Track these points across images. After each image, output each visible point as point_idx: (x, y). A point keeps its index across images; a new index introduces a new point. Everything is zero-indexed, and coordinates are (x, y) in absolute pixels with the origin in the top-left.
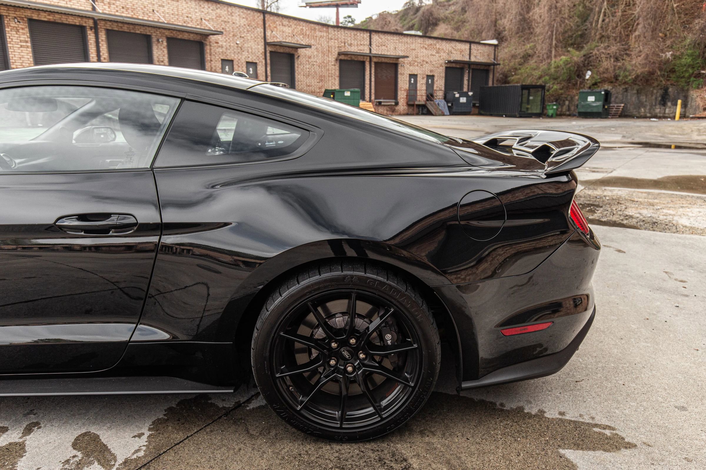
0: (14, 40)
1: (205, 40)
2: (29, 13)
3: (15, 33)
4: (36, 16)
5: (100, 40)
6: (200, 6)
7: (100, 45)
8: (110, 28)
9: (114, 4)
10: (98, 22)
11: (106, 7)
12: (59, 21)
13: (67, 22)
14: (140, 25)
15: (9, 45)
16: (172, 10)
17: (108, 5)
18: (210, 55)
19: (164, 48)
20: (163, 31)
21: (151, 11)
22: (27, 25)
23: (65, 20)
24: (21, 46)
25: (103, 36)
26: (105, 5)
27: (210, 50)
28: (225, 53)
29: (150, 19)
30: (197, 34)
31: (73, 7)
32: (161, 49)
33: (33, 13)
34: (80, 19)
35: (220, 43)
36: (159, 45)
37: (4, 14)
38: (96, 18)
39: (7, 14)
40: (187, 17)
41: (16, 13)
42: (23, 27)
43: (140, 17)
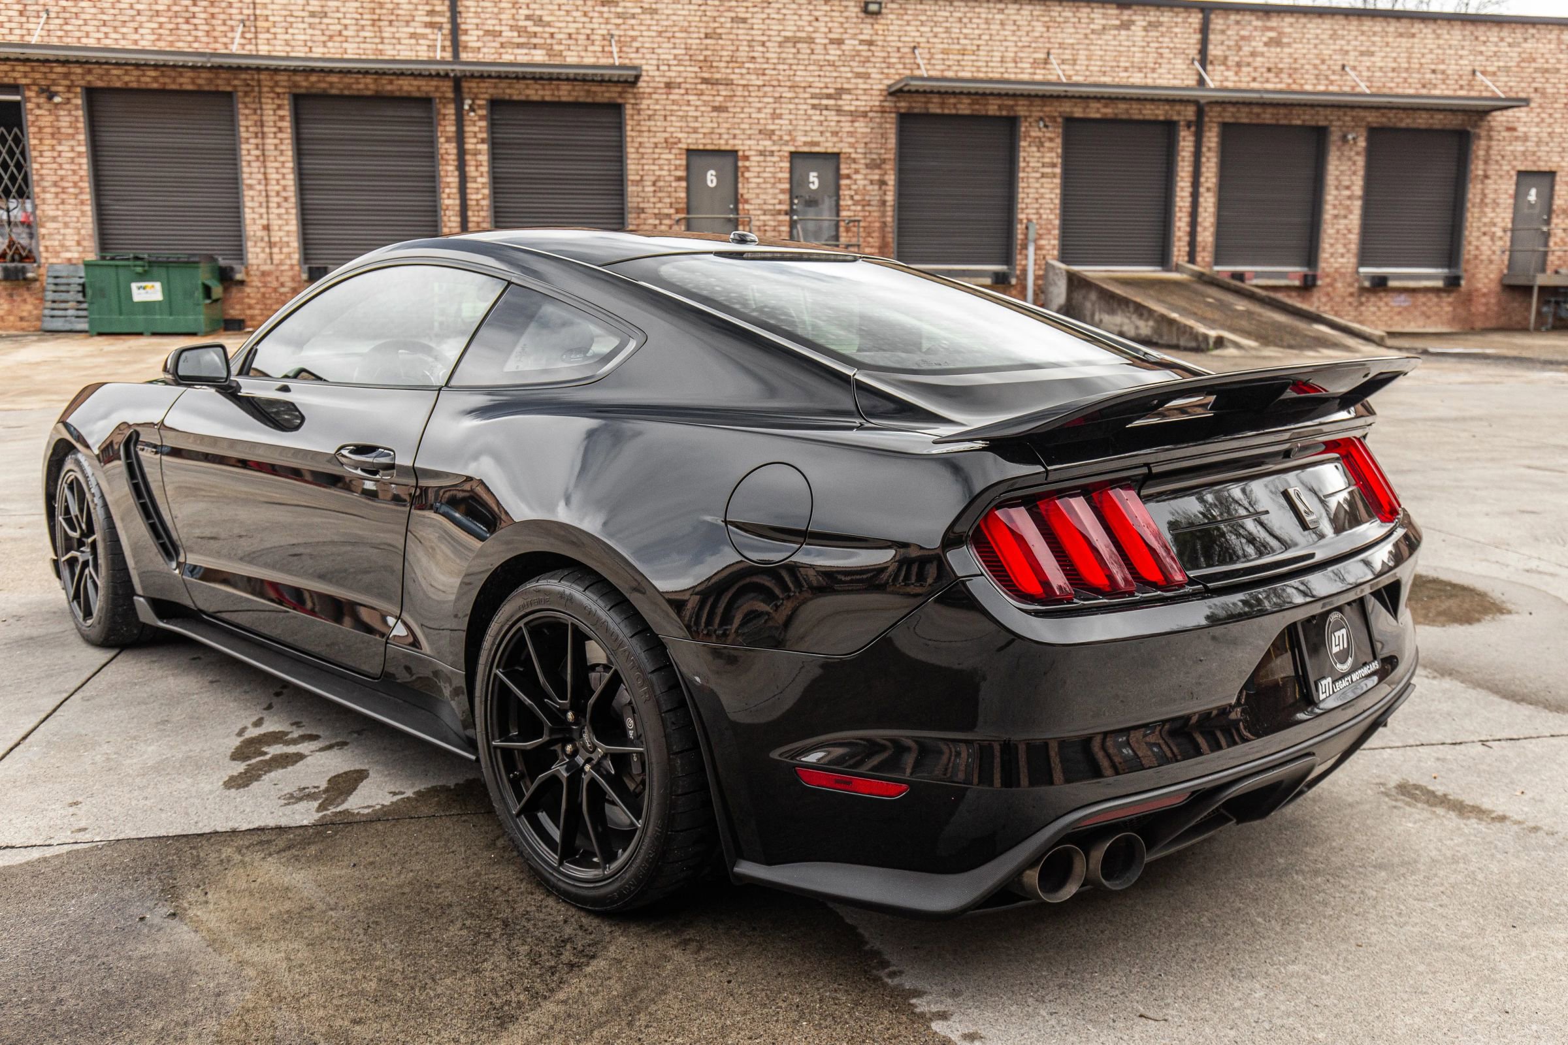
0: (1031, 164)
1: (1476, 126)
2: (1067, 108)
3: (1034, 149)
4: (1080, 110)
5: (1204, 149)
6: (1477, 38)
7: (1204, 159)
8: (1231, 120)
9: (1249, 64)
10: (1207, 109)
11: (1230, 74)
12: (1124, 117)
13: (1141, 117)
14: (1305, 105)
15: (1021, 175)
16: (1395, 59)
17: (1234, 69)
18: (1486, 162)
19: (1358, 154)
20: (1362, 113)
21: (1338, 68)
22: (1060, 130)
23: (1136, 111)
24: (1043, 175)
25: (1212, 139)
26: (1228, 68)
27: (1489, 148)
28: (1534, 153)
29: (1332, 88)
30: (1453, 111)
31: (1159, 82)
32: (1350, 159)
33: (1075, 105)
34: (1167, 107)
35: (1522, 129)
36: (1346, 148)
37: (1022, 113)
38: (1203, 101)
39: (1027, 114)
40: (1434, 71)
41: (1046, 109)
42: (1052, 135)
43: (1308, 88)
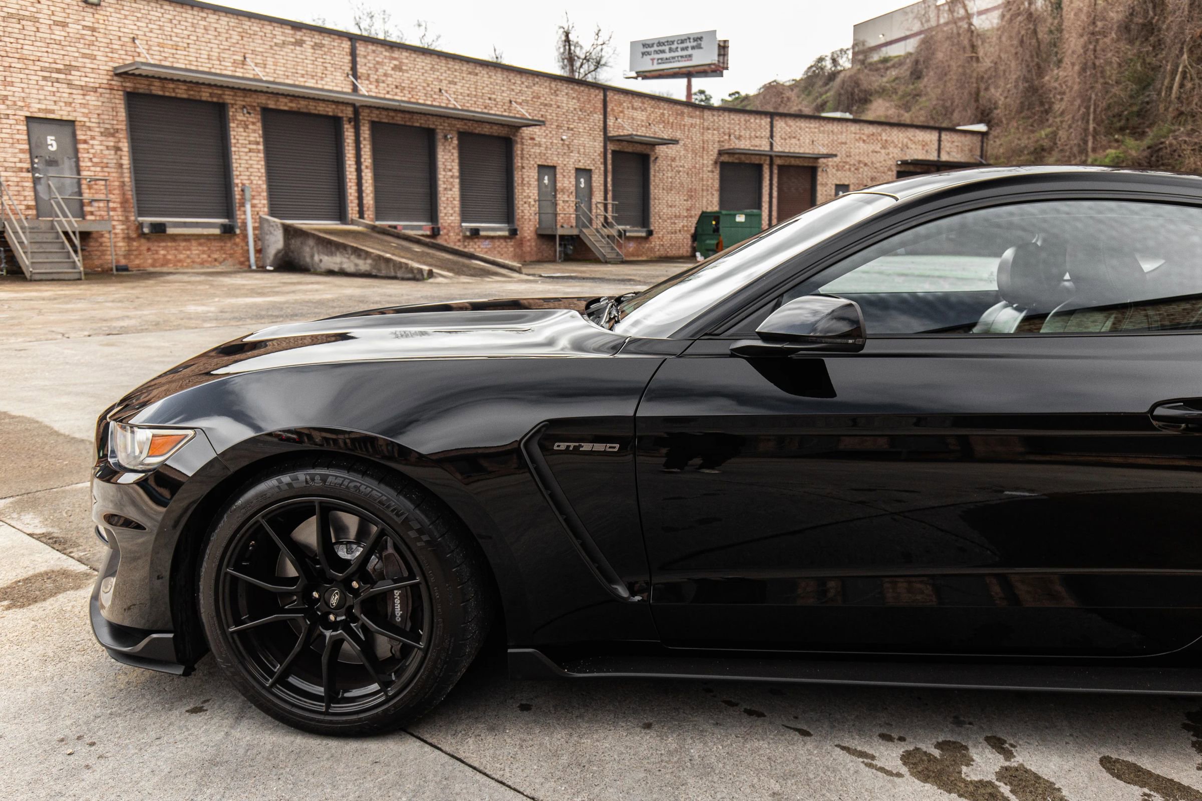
0: (240, 141)
1: (515, 135)
2: (263, 100)
3: (242, 130)
4: (273, 103)
5: (362, 139)
6: (510, 81)
7: (362, 146)
8: (376, 120)
9: (383, 82)
10: (360, 110)
11: (372, 87)
12: (305, 110)
13: (316, 112)
14: (421, 113)
15: (233, 149)
16: (468, 89)
17: (375, 84)
18: (522, 158)
19: (454, 148)
20: (454, 122)
21: (437, 90)
22: (259, 117)
23: (313, 108)
24: (250, 151)
25: (365, 132)
26: (371, 83)
27: (522, 150)
28: (545, 155)
29: (435, 103)
30: (502, 125)
31: (326, 87)
32: (450, 151)
33: (269, 99)
34: (334, 107)
35: (538, 139)
36: (446, 144)
37: (229, 101)
38: (358, 104)
39: (233, 102)
40: (490, 99)
41: (247, 99)
42: (254, 120)
43: (421, 101)
